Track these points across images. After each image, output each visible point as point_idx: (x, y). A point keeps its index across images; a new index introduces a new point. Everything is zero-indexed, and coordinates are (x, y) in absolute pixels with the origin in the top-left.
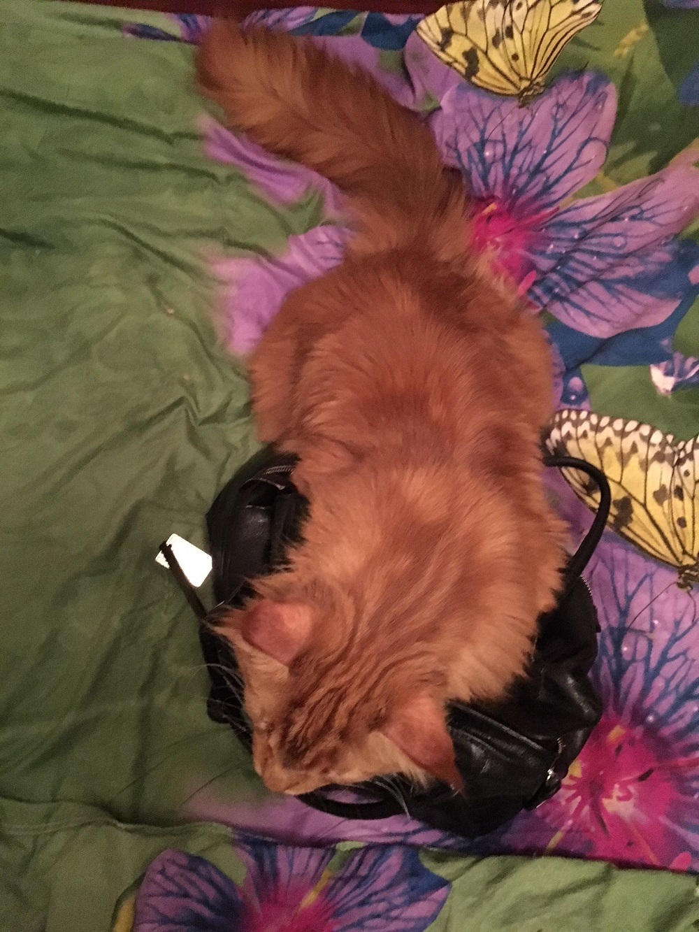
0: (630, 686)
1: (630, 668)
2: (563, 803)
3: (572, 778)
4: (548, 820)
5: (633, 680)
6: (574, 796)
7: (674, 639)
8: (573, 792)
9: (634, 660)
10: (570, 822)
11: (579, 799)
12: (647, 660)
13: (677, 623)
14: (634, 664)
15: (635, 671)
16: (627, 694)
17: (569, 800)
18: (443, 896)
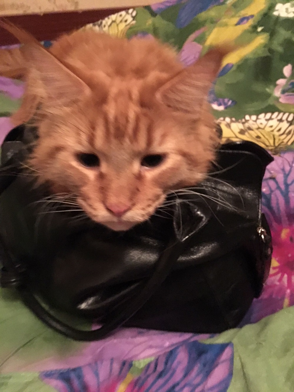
0: (278, 204)
1: (272, 196)
2: (278, 283)
3: (274, 268)
4: (274, 296)
5: (277, 199)
6: (282, 276)
7: (286, 176)
8: (279, 275)
9: (272, 191)
10: (288, 291)
11: (286, 276)
12: (279, 188)
13: (283, 170)
14: (274, 193)
15: (276, 196)
16: (278, 208)
17: (280, 280)
18: (230, 353)
